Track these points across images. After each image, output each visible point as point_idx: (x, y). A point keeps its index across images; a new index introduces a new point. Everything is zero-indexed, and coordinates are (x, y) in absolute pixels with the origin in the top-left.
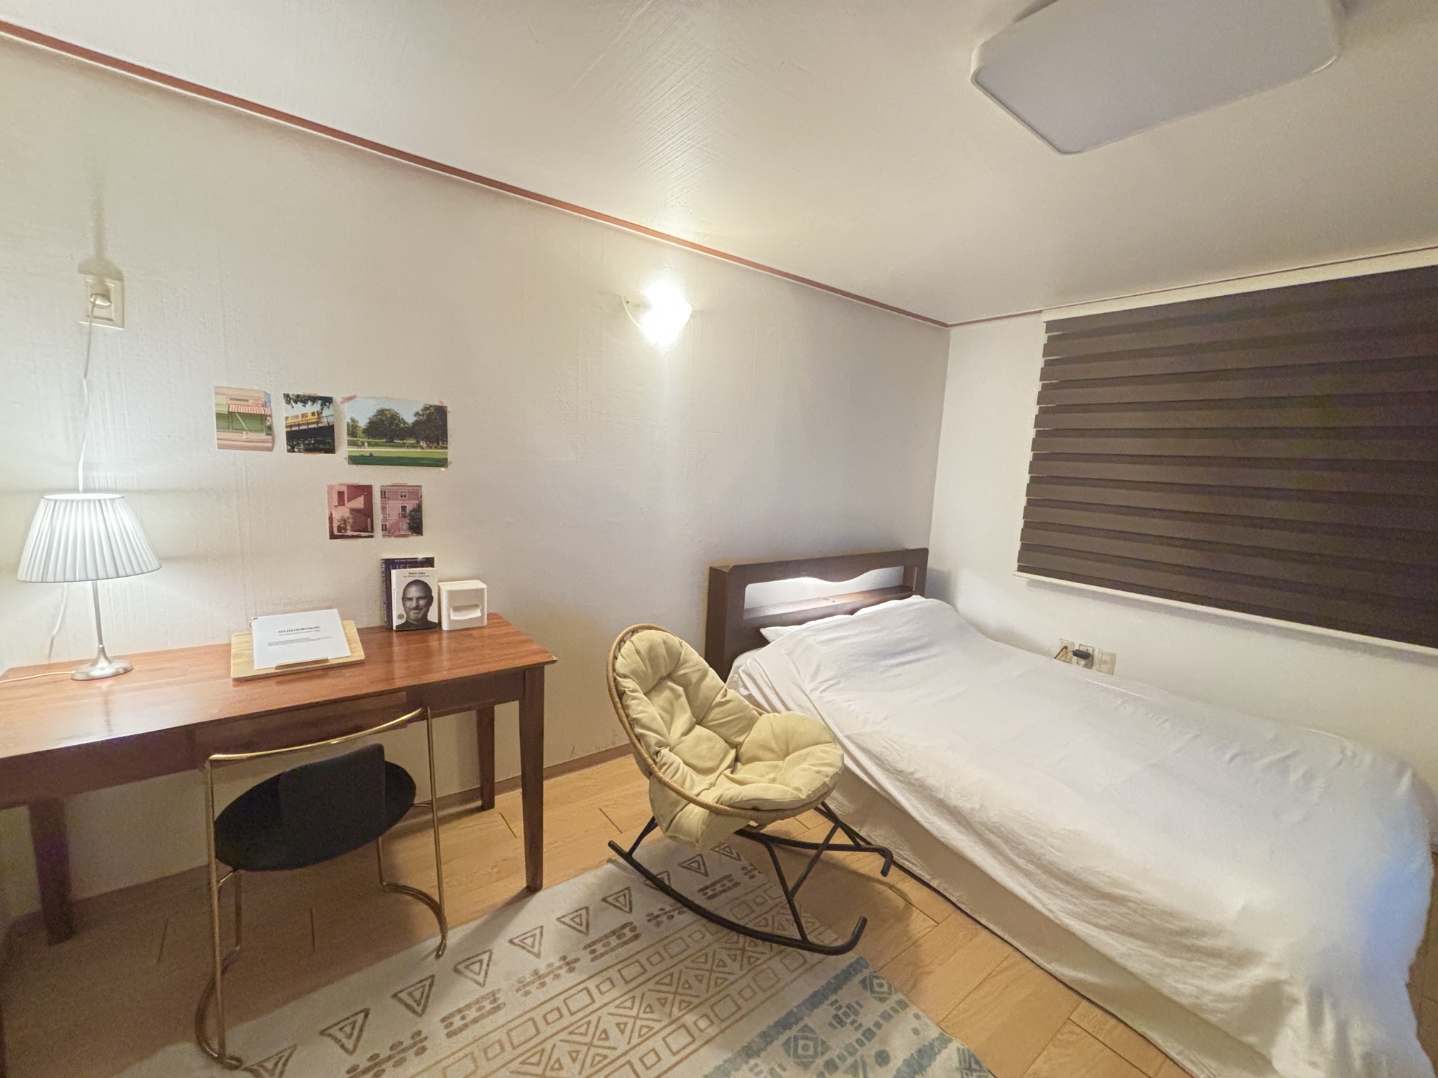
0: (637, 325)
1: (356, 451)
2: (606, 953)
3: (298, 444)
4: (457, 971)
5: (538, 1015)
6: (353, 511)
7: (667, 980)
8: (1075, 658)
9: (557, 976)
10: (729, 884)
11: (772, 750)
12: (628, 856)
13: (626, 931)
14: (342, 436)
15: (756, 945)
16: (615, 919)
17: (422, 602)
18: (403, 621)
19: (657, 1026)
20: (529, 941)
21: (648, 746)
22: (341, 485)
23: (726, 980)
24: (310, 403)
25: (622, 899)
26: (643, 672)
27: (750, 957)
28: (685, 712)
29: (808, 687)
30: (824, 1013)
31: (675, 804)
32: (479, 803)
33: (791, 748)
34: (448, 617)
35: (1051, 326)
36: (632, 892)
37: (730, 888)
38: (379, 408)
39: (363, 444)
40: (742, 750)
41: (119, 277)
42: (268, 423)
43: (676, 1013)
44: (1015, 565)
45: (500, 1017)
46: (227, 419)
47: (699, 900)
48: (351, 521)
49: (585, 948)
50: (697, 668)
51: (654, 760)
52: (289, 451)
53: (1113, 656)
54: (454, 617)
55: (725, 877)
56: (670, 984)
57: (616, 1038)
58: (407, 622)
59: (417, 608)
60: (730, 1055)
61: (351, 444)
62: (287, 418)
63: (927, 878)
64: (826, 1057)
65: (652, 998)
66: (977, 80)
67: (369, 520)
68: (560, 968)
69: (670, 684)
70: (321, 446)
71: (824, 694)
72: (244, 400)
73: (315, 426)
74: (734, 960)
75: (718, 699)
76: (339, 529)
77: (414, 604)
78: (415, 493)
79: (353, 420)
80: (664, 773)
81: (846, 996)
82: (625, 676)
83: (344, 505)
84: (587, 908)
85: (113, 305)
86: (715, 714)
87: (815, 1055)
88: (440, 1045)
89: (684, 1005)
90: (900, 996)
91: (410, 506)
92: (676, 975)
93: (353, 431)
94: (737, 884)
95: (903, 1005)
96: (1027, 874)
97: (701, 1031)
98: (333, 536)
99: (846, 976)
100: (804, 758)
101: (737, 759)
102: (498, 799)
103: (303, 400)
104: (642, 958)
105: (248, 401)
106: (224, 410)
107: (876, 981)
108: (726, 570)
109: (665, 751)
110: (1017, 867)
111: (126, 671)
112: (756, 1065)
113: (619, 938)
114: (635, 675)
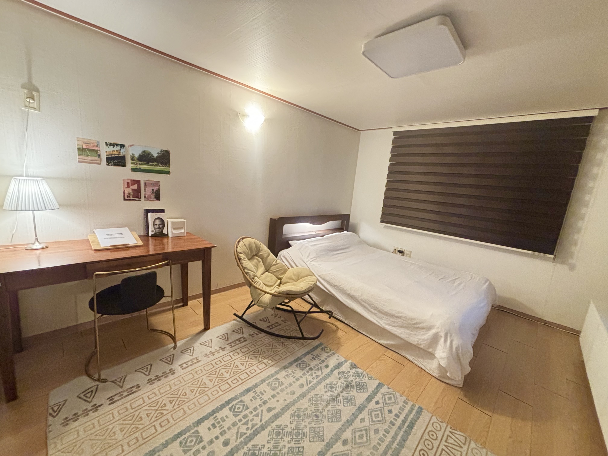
0: (243, 122)
1: (134, 166)
2: (235, 345)
3: (111, 162)
4: (181, 352)
5: (213, 363)
6: (133, 190)
7: (257, 352)
8: (398, 253)
9: (219, 352)
10: (277, 325)
11: (293, 279)
12: (241, 318)
13: (242, 339)
14: (128, 160)
15: (287, 341)
16: (237, 336)
17: (161, 226)
18: (154, 233)
19: (254, 363)
20: (207, 344)
21: (250, 276)
22: (128, 179)
23: (277, 350)
24: (116, 146)
25: (239, 331)
26: (247, 252)
27: (285, 344)
28: (262, 267)
29: (305, 260)
30: (310, 356)
31: (260, 294)
32: (182, 304)
33: (300, 277)
34: (171, 232)
35: (395, 133)
36: (243, 328)
37: (277, 326)
38: (143, 150)
39: (137, 164)
40: (282, 280)
41: (38, 91)
42: (99, 154)
43: (260, 359)
44: (380, 220)
45: (200, 364)
46: (82, 151)
47: (267, 329)
48: (132, 194)
49: (227, 345)
50: (266, 252)
51: (252, 280)
52: (107, 165)
53: (411, 252)
54: (174, 232)
55: (276, 323)
56: (258, 352)
57: (240, 367)
58: (155, 233)
59: (159, 228)
60: (278, 369)
61: (132, 163)
62: (106, 152)
63: (344, 320)
64: (309, 367)
65: (252, 356)
66: (363, 53)
67: (139, 194)
68: (219, 350)
69: (256, 257)
70: (120, 164)
71: (311, 263)
72: (89, 144)
73: (118, 156)
74: (280, 345)
75: (274, 263)
76: (128, 197)
77: (158, 227)
78: (157, 184)
79: (133, 154)
80: (256, 284)
81: (315, 353)
82: (241, 253)
83: (129, 187)
84: (227, 334)
85: (36, 103)
86: (272, 268)
87: (306, 367)
88: (179, 372)
89: (263, 358)
90: (333, 352)
91: (155, 189)
92: (260, 350)
93: (133, 158)
94: (280, 325)
95: (334, 354)
96: (374, 314)
97: (269, 364)
98: (125, 199)
99: (317, 347)
100: (304, 280)
101: (280, 283)
102: (190, 303)
103: (113, 145)
104: (248, 346)
105: (90, 144)
106: (81, 147)
107: (326, 349)
108: (276, 219)
109: (256, 278)
110: (371, 312)
111: (47, 247)
112: (287, 371)
113: (239, 341)
114: (245, 253)
